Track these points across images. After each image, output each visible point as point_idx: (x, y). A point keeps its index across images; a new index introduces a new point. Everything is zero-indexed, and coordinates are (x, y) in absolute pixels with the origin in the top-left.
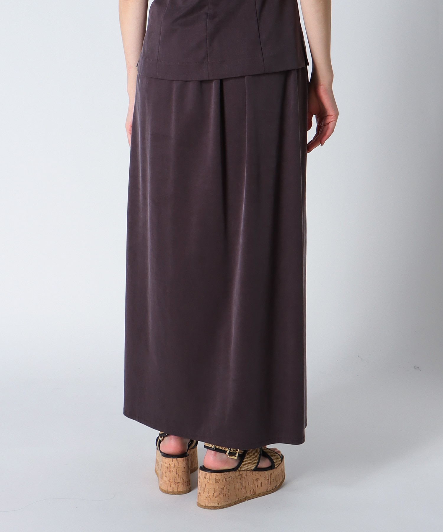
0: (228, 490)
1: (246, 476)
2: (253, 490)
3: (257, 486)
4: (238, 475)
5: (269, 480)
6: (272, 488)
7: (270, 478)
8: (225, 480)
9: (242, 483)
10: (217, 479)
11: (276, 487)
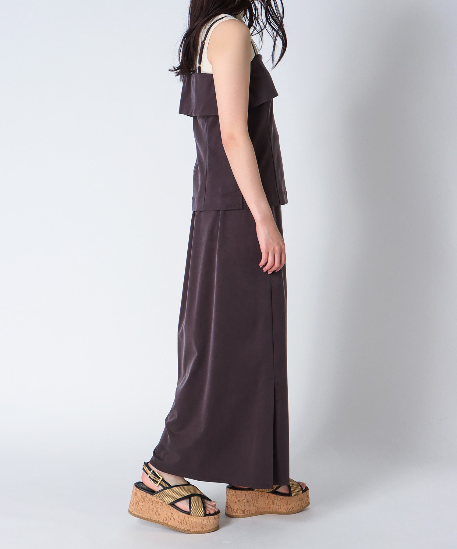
0: (142, 506)
1: (162, 505)
2: (166, 520)
3: (171, 519)
4: (154, 500)
5: (182, 520)
6: (184, 529)
7: (184, 520)
8: (141, 497)
9: (157, 508)
10: (136, 493)
11: (189, 530)
